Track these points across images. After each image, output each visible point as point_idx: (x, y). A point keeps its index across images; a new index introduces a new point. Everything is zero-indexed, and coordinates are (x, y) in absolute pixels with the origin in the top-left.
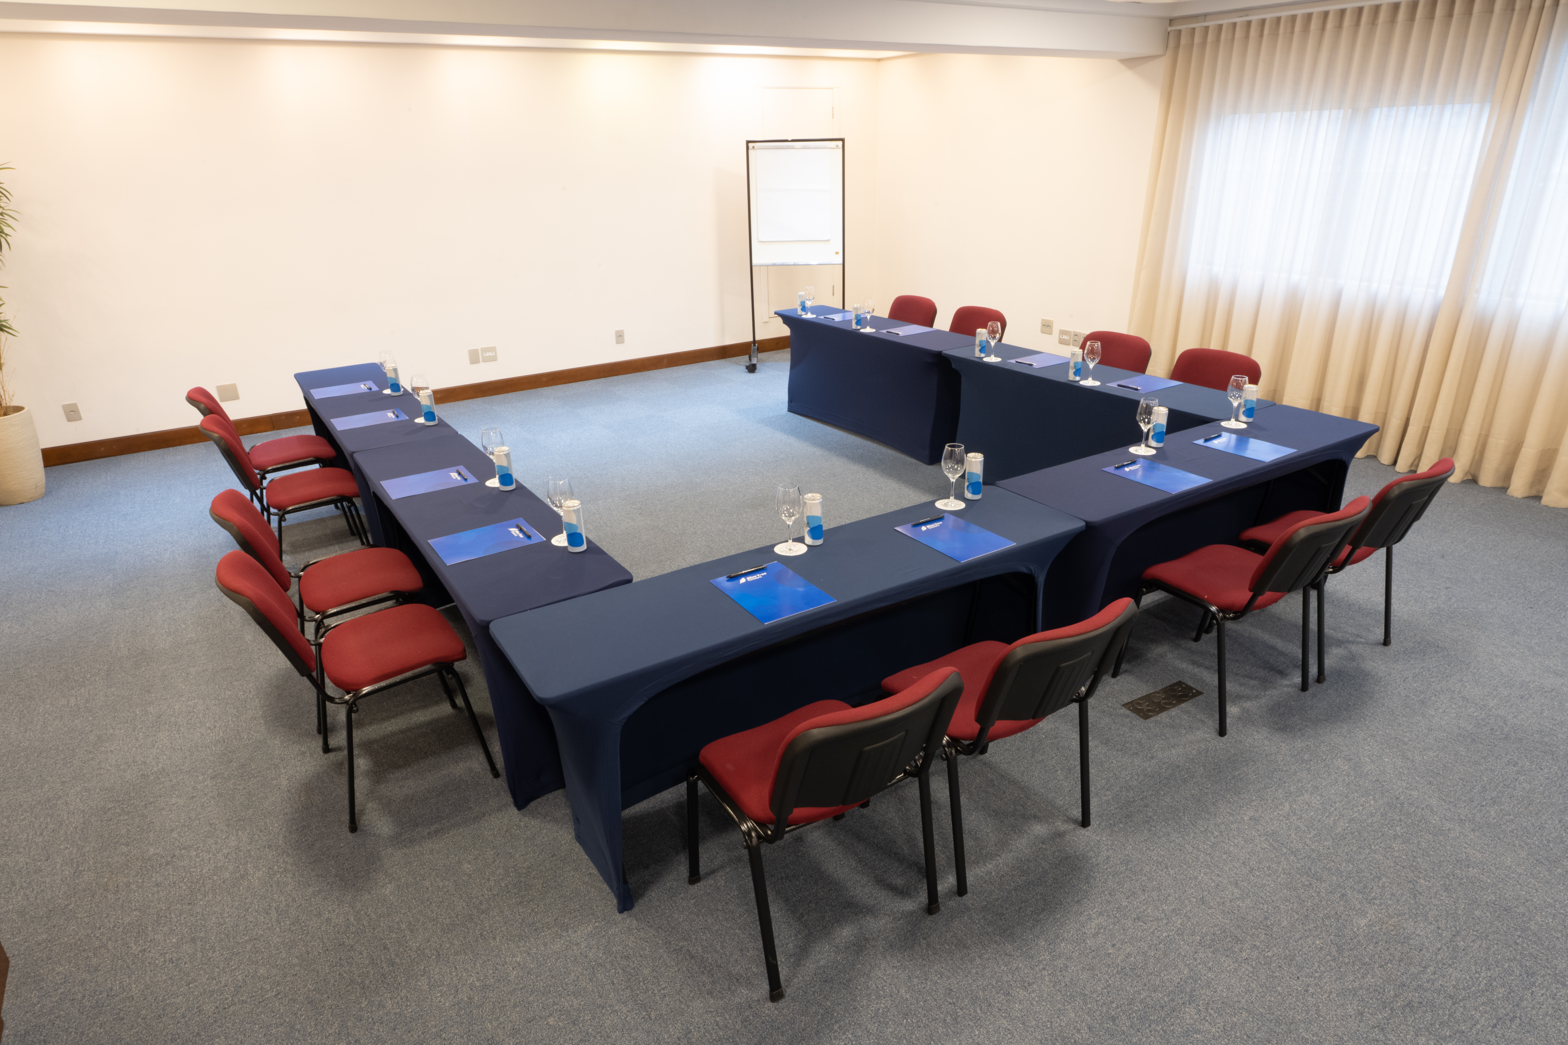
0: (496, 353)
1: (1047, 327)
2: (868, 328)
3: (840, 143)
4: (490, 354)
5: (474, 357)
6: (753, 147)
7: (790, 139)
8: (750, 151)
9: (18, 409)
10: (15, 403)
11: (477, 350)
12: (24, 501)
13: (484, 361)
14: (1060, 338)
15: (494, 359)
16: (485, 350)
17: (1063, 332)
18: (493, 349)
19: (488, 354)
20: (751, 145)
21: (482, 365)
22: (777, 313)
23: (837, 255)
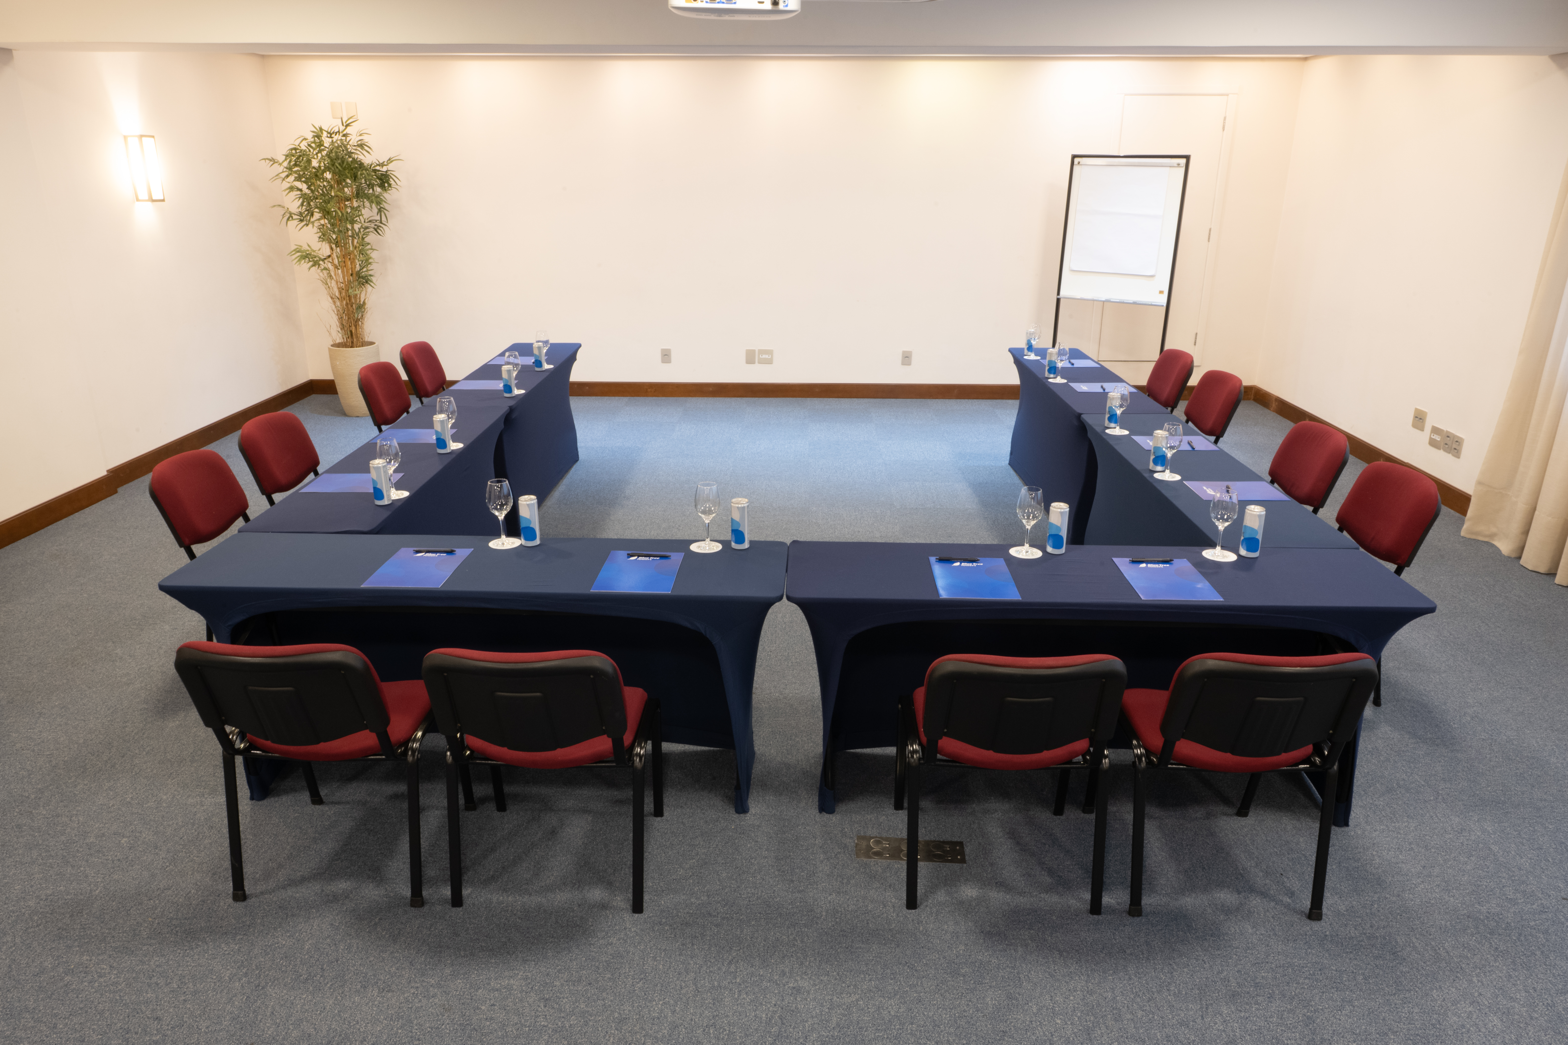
0: (772, 356)
1: (1419, 419)
2: (1059, 378)
3: (1184, 161)
4: (767, 356)
5: (751, 358)
6: (1079, 163)
7: (1122, 155)
8: (1075, 167)
9: (372, 343)
10: (370, 340)
11: (754, 351)
12: (359, 415)
13: (759, 363)
14: (1431, 438)
15: (770, 362)
16: (762, 352)
17: (1435, 430)
18: (770, 352)
19: (764, 356)
20: (1076, 160)
21: (757, 366)
22: (1010, 350)
23: (1161, 295)
